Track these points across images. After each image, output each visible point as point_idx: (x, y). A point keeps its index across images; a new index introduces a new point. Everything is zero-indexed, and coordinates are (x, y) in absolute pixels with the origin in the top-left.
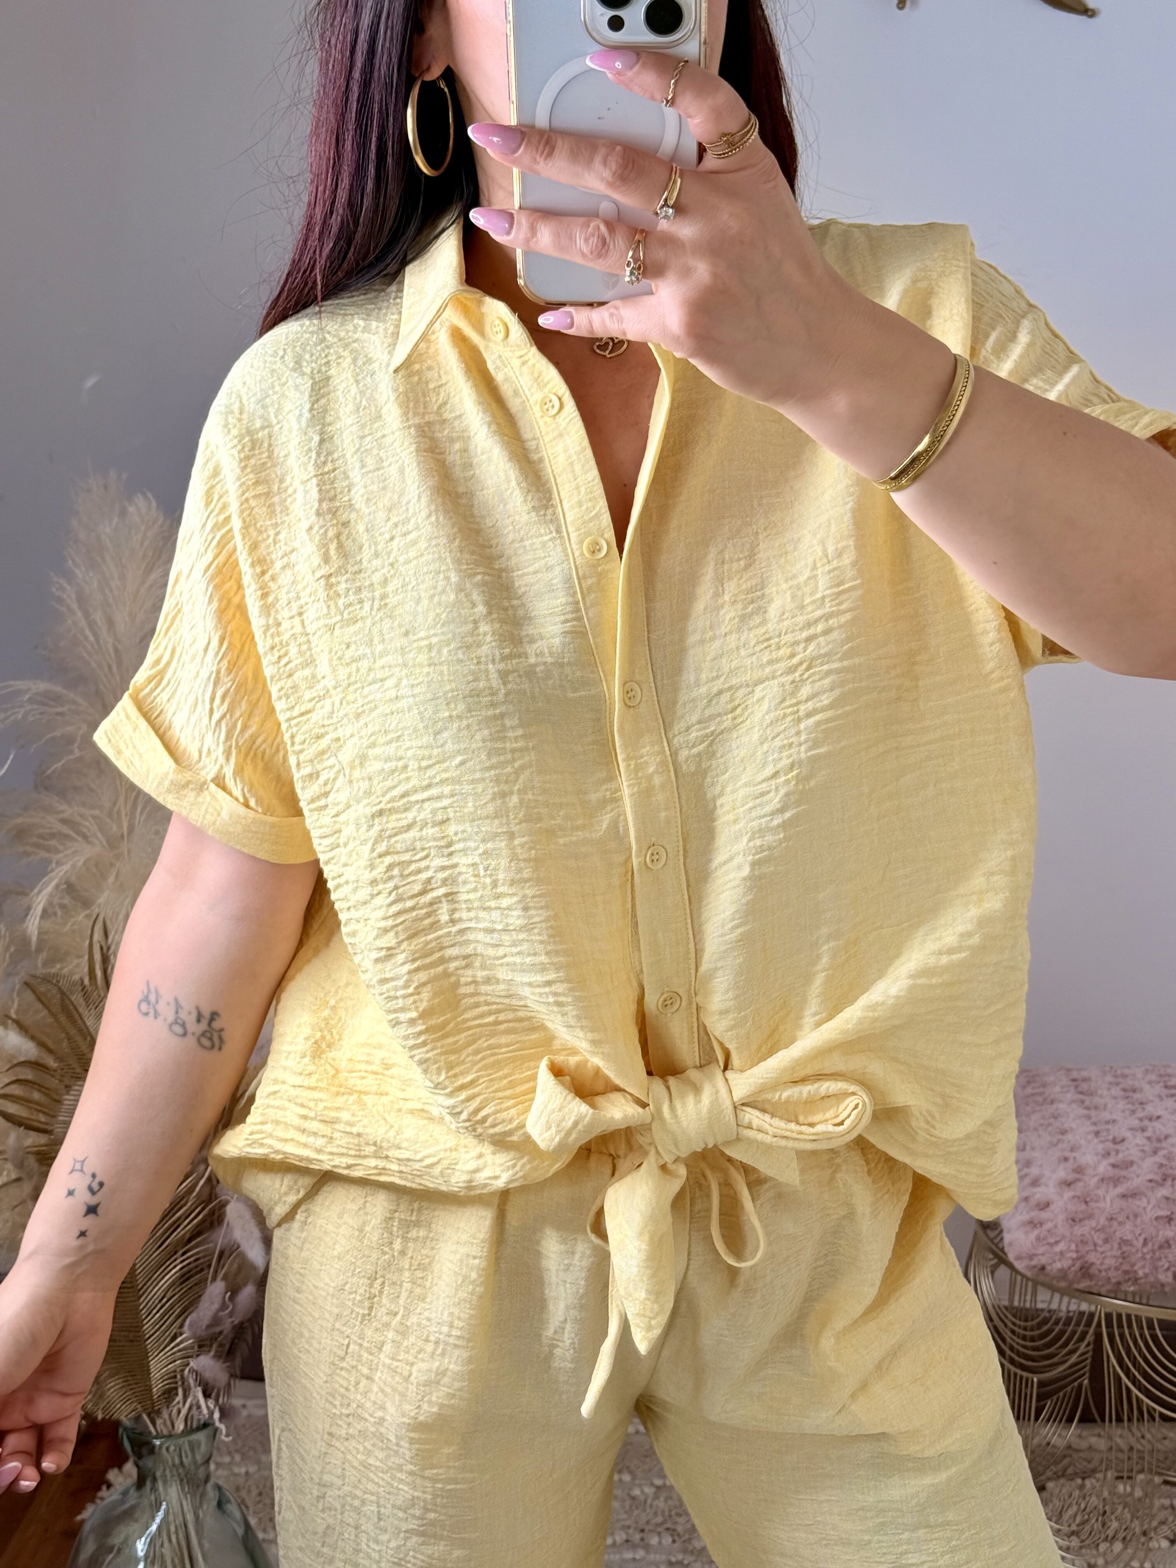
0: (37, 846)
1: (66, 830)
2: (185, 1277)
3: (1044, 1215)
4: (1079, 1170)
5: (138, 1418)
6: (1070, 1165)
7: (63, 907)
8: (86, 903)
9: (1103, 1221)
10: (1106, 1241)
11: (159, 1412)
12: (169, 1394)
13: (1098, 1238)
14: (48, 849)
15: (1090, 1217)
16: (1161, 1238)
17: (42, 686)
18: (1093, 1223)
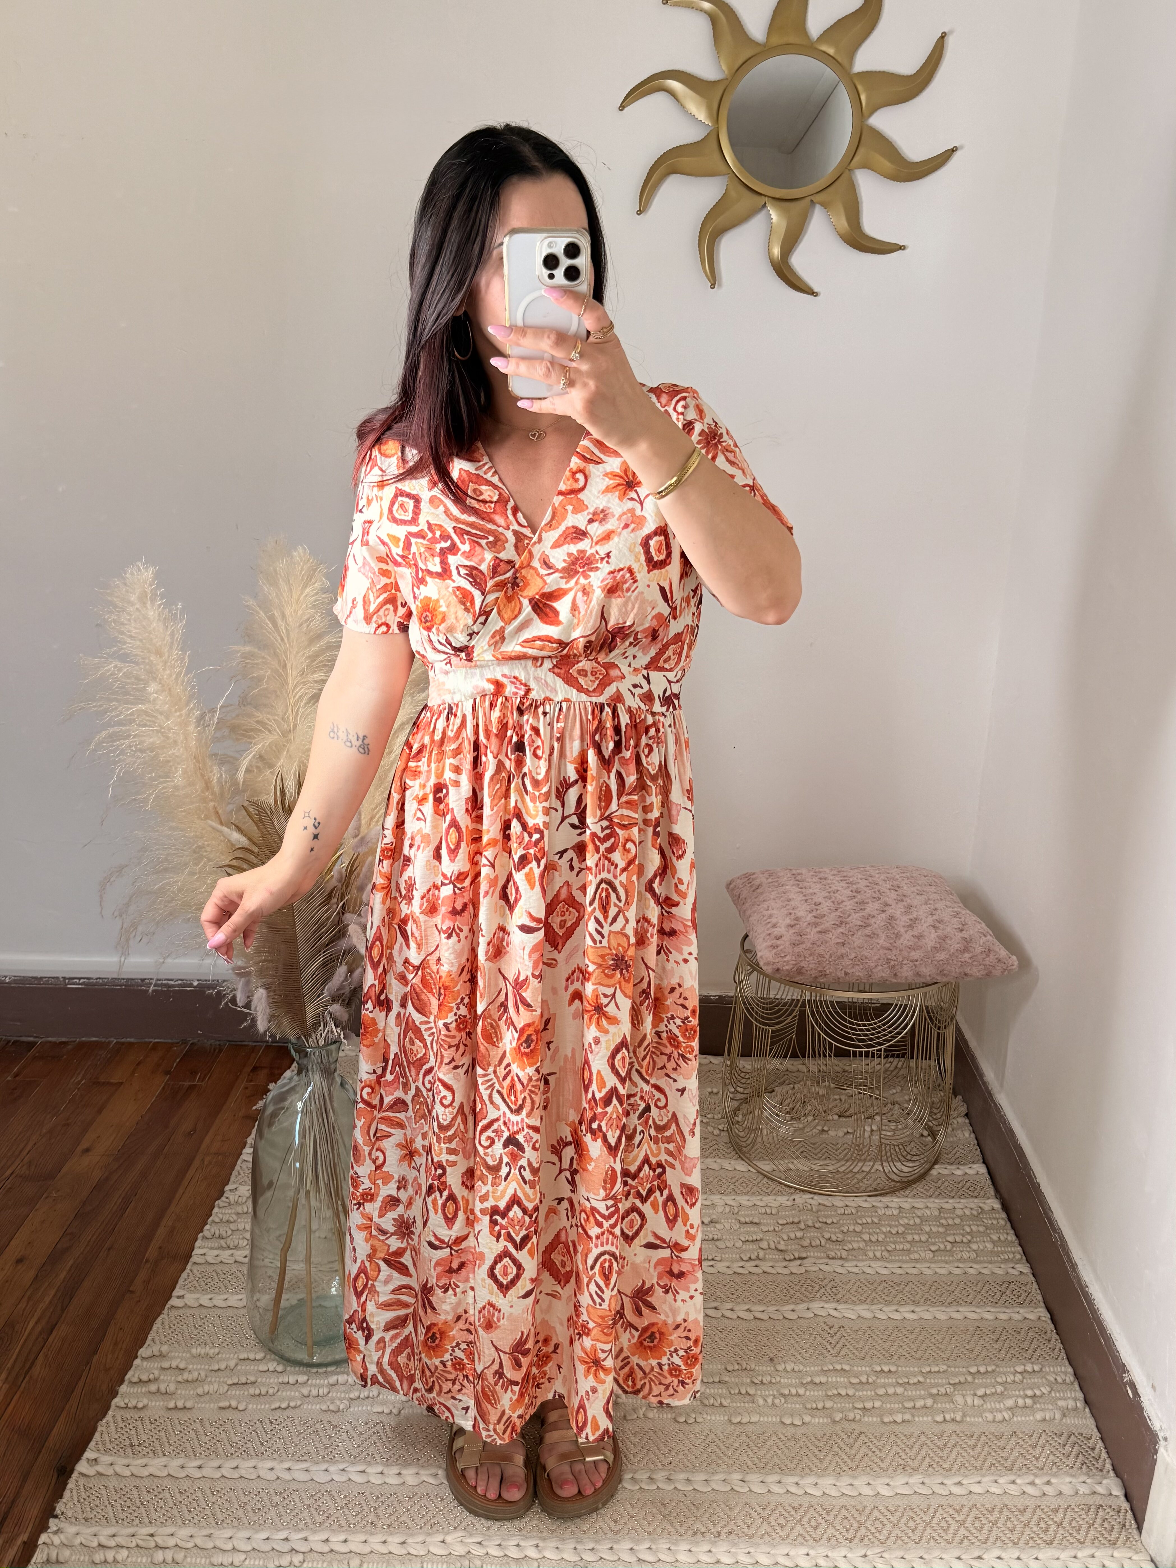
0: (243, 735)
1: (259, 727)
2: (324, 964)
3: (779, 942)
4: (797, 919)
5: (299, 1038)
6: (793, 917)
7: (257, 767)
8: (271, 766)
9: (809, 945)
10: (811, 955)
11: (310, 1036)
12: (316, 1025)
13: (807, 953)
14: (250, 737)
15: (802, 943)
16: (839, 953)
17: (248, 648)
18: (804, 946)
